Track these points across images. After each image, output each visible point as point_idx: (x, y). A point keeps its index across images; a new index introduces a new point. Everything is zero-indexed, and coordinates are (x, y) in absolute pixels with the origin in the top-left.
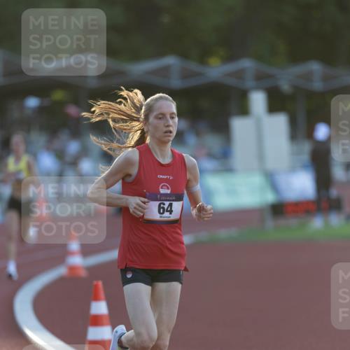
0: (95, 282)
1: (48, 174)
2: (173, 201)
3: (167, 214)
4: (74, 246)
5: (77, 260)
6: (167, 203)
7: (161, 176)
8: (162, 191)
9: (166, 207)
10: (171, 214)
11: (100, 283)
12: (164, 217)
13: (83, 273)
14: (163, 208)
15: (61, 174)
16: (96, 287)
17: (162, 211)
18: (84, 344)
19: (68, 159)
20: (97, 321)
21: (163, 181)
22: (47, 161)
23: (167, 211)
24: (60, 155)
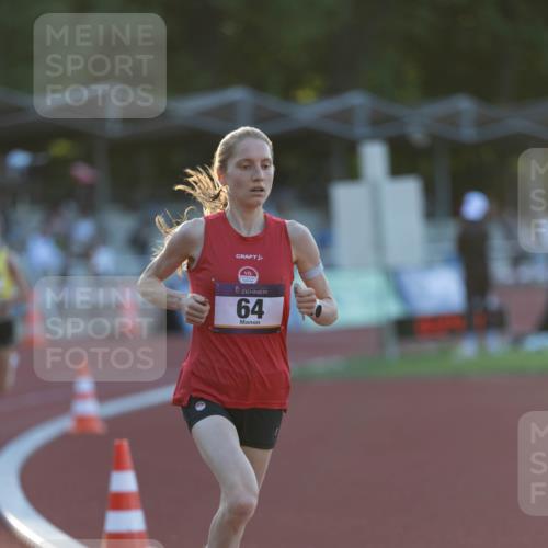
0: (117, 442)
1: (45, 273)
2: (265, 296)
3: (253, 318)
4: (85, 385)
5: (89, 407)
6: (253, 301)
7: (242, 256)
8: (243, 280)
9: (251, 306)
10: (260, 317)
11: (125, 443)
12: (248, 323)
13: (99, 428)
14: (247, 308)
15: (64, 273)
16: (119, 449)
17: (243, 313)
18: (100, 538)
19: (76, 248)
20: (120, 502)
21: (245, 262)
22: (43, 252)
23: (253, 312)
24: (63, 243)
